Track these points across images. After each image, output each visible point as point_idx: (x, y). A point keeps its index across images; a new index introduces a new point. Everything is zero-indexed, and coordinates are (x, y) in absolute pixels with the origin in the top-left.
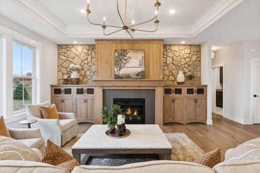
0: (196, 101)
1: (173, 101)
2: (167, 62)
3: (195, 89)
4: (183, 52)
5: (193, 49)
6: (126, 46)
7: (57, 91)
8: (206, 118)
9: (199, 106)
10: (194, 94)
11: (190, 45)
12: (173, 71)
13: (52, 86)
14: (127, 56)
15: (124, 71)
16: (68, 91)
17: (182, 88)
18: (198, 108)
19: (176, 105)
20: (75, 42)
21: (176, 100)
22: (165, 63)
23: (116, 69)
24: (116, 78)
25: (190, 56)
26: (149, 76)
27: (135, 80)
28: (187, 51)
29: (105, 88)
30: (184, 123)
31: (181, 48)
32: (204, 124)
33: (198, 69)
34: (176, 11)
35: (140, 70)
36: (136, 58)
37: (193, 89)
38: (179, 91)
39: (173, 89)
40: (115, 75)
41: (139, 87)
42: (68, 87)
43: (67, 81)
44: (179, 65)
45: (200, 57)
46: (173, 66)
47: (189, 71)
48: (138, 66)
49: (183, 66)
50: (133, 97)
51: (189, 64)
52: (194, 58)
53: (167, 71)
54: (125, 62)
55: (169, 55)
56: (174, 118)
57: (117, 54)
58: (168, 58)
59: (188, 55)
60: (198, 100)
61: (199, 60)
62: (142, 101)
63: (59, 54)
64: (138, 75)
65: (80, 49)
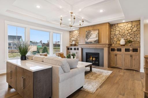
0: (131, 56)
1: (116, 55)
2: (116, 34)
3: (131, 48)
4: (127, 26)
5: (134, 24)
6: (91, 29)
7: (68, 49)
8: (139, 68)
9: (134, 59)
10: (130, 52)
11: (132, 22)
12: (119, 39)
13: (67, 47)
14: (91, 33)
15: (89, 40)
16: (71, 49)
17: (122, 48)
18: (133, 61)
19: (118, 58)
20: (74, 30)
21: (118, 55)
22: (115, 34)
23: (86, 40)
24: (86, 43)
25: (132, 28)
26: (101, 42)
27: (93, 44)
28: (130, 25)
29: (82, 48)
30: (123, 68)
31: (125, 24)
32: (138, 71)
33: (138, 36)
34: (103, 10)
35: (96, 39)
36: (94, 34)
37: (129, 49)
38: (119, 50)
39: (116, 48)
40: (86, 42)
41: (96, 47)
42: (71, 47)
43: (71, 45)
44: (124, 34)
45: (140, 28)
46: (120, 35)
47: (131, 38)
48: (95, 37)
49: (126, 35)
50: (93, 52)
51: (131, 33)
52: (135, 29)
53: (116, 39)
54: (90, 36)
55: (117, 29)
56: (116, 64)
57: (87, 33)
58: (116, 31)
59: (130, 28)
60: (133, 56)
61: (139, 30)
62: (98, 54)
63: (70, 35)
64: (95, 42)
65: (76, 32)
